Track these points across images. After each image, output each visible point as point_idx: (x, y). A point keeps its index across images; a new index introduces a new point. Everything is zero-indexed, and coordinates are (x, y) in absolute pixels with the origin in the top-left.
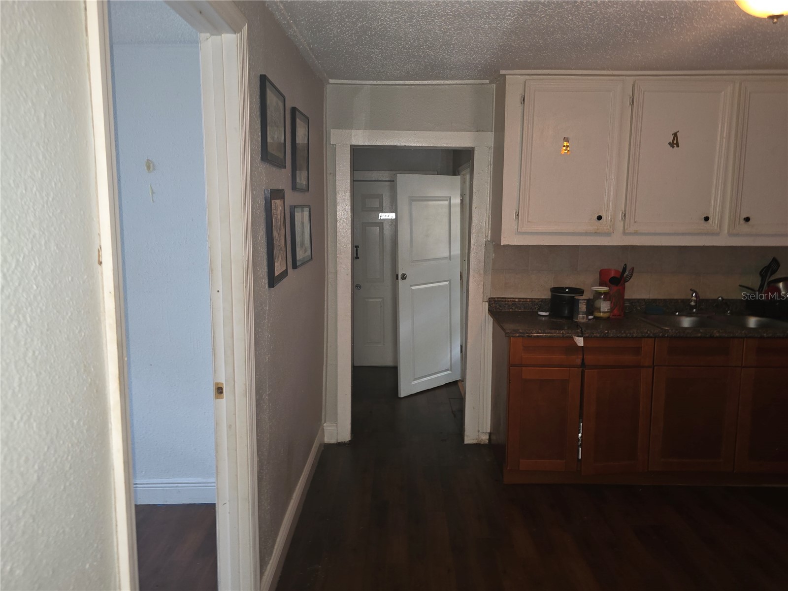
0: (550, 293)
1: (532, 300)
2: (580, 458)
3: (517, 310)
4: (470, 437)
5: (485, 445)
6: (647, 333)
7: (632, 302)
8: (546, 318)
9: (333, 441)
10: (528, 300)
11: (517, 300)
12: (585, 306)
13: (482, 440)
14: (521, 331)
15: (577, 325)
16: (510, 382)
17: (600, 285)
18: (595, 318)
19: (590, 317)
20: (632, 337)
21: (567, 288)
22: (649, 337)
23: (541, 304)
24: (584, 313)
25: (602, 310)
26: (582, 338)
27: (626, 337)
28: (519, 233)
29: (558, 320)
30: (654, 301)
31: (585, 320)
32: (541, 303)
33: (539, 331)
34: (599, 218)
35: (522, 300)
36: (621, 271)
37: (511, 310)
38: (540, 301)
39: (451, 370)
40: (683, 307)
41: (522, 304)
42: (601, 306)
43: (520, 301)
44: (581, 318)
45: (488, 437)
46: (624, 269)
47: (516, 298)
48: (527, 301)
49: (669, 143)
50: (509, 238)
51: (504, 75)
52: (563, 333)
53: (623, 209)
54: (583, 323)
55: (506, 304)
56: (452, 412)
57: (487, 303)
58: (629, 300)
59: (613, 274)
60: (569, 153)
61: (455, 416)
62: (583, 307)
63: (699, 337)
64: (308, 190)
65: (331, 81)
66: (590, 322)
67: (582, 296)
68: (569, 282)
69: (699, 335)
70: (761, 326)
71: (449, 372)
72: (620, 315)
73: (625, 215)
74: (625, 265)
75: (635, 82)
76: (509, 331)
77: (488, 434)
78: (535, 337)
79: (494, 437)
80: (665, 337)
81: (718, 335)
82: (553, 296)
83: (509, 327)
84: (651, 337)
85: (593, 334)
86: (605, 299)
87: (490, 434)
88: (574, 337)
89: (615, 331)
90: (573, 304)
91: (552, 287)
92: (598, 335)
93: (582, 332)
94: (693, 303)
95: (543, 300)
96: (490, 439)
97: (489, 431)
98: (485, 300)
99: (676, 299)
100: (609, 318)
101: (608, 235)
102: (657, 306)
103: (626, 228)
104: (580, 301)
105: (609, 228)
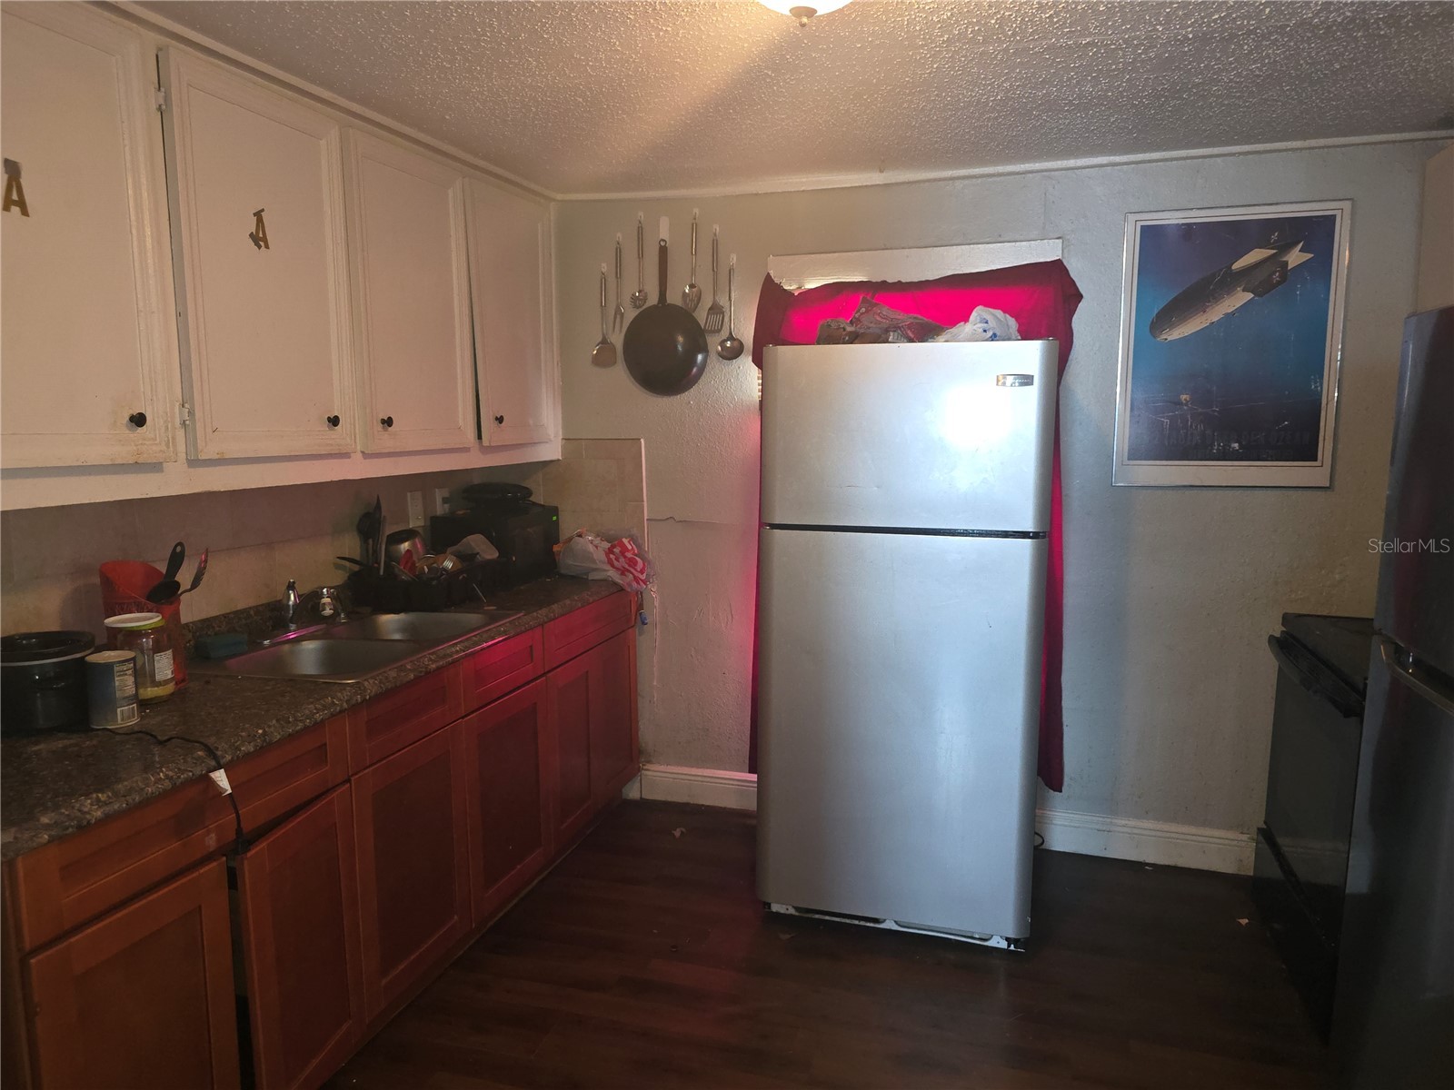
12: (132, 679)
22: (343, 712)
24: (131, 699)
25: (158, 678)
26: (222, 770)
27: (304, 729)
31: (136, 720)
34: (139, 420)
42: (157, 667)
44: (127, 716)
46: (177, 558)
62: (126, 684)
73: (191, 414)
75: (161, 50)
80: (367, 701)
85: (234, 749)
86: (157, 649)
88: (209, 775)
90: (90, 679)
92: (250, 748)
93: (211, 755)
100: (172, 693)
101: (156, 467)
102: (216, 634)
103: (200, 447)
104: (116, 669)
105: (165, 448)
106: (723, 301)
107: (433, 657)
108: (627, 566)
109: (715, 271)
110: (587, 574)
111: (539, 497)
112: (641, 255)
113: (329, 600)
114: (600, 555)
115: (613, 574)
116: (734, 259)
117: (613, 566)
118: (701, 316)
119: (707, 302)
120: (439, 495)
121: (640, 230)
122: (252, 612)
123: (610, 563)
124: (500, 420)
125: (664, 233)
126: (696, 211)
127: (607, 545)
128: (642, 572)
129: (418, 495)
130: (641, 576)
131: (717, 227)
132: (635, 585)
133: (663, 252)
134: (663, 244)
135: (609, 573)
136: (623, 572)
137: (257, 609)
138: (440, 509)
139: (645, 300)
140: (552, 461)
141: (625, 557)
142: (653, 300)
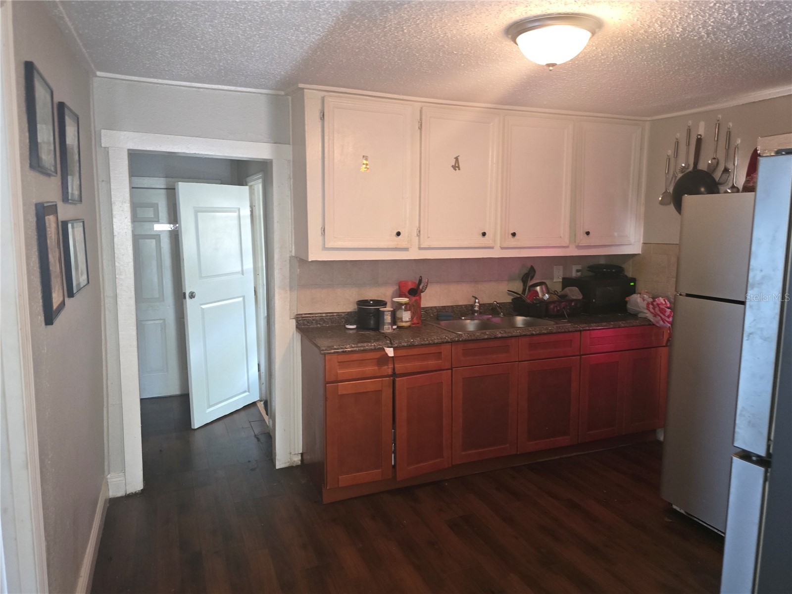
0: (356, 307)
1: (338, 314)
2: (393, 464)
3: (324, 325)
4: (281, 461)
5: (297, 466)
6: (445, 338)
7: (426, 309)
8: (354, 331)
9: (121, 493)
10: (335, 314)
11: (324, 315)
12: (390, 317)
13: (294, 461)
14: (335, 347)
15: (385, 336)
16: (326, 400)
17: (400, 296)
18: (398, 327)
19: (395, 327)
20: (434, 344)
21: (371, 300)
22: (447, 342)
23: (349, 317)
24: (389, 324)
25: (404, 320)
26: (392, 349)
27: (429, 344)
28: (325, 248)
29: (366, 333)
30: (444, 307)
31: (390, 331)
32: (347, 316)
33: (353, 346)
34: (398, 234)
35: (329, 315)
36: (417, 282)
37: (319, 325)
38: (346, 315)
39: (249, 392)
40: (467, 311)
41: (330, 319)
42: (404, 315)
43: (327, 316)
44: (387, 329)
45: (300, 458)
46: (420, 281)
47: (323, 313)
48: (334, 316)
49: (452, 166)
50: (315, 254)
51: (303, 89)
52: (374, 346)
53: (418, 226)
54: (389, 333)
55: (313, 320)
56: (255, 436)
57: (294, 321)
58: (424, 308)
59: (410, 286)
60: (368, 171)
61: (258, 440)
62: (388, 318)
63: (486, 339)
64: (81, 201)
65: (99, 73)
66: (394, 332)
67: (385, 307)
68: (372, 294)
69: (486, 337)
70: (528, 324)
71: (247, 393)
72: (418, 324)
73: (419, 232)
74: (421, 277)
75: (422, 108)
76: (324, 349)
77: (300, 455)
78: (349, 351)
79: (306, 457)
80: (461, 341)
81: (500, 335)
82: (359, 309)
83: (324, 343)
84: (449, 342)
85: (401, 343)
86: (406, 310)
87: (302, 454)
88: (385, 348)
89: (419, 339)
90: (379, 315)
91: (357, 300)
92: (405, 344)
93: (391, 343)
94: (476, 309)
95: (349, 314)
96: (302, 460)
97: (301, 452)
98: (293, 318)
99: (461, 305)
100: (409, 326)
101: (406, 249)
102: (446, 312)
103: (421, 243)
104: (385, 313)
105: (407, 243)
106: (730, 166)
107: (502, 332)
108: (659, 313)
109: (728, 149)
110: (638, 314)
111: (629, 273)
112: (688, 144)
113: (478, 304)
114: (644, 304)
115: (650, 316)
116: (739, 141)
117: (649, 310)
118: (717, 175)
119: (721, 168)
120: (575, 268)
121: (689, 131)
122: (464, 307)
123: (648, 308)
124: (588, 233)
125: (701, 131)
126: (720, 116)
127: (651, 300)
128: (669, 317)
129: (561, 267)
130: (668, 320)
131: (731, 124)
132: (661, 323)
133: (699, 141)
134: (699, 137)
135: (647, 315)
136: (655, 315)
137: (466, 306)
138: (574, 274)
139: (688, 168)
140: (636, 255)
141: (659, 307)
142: (691, 169)
